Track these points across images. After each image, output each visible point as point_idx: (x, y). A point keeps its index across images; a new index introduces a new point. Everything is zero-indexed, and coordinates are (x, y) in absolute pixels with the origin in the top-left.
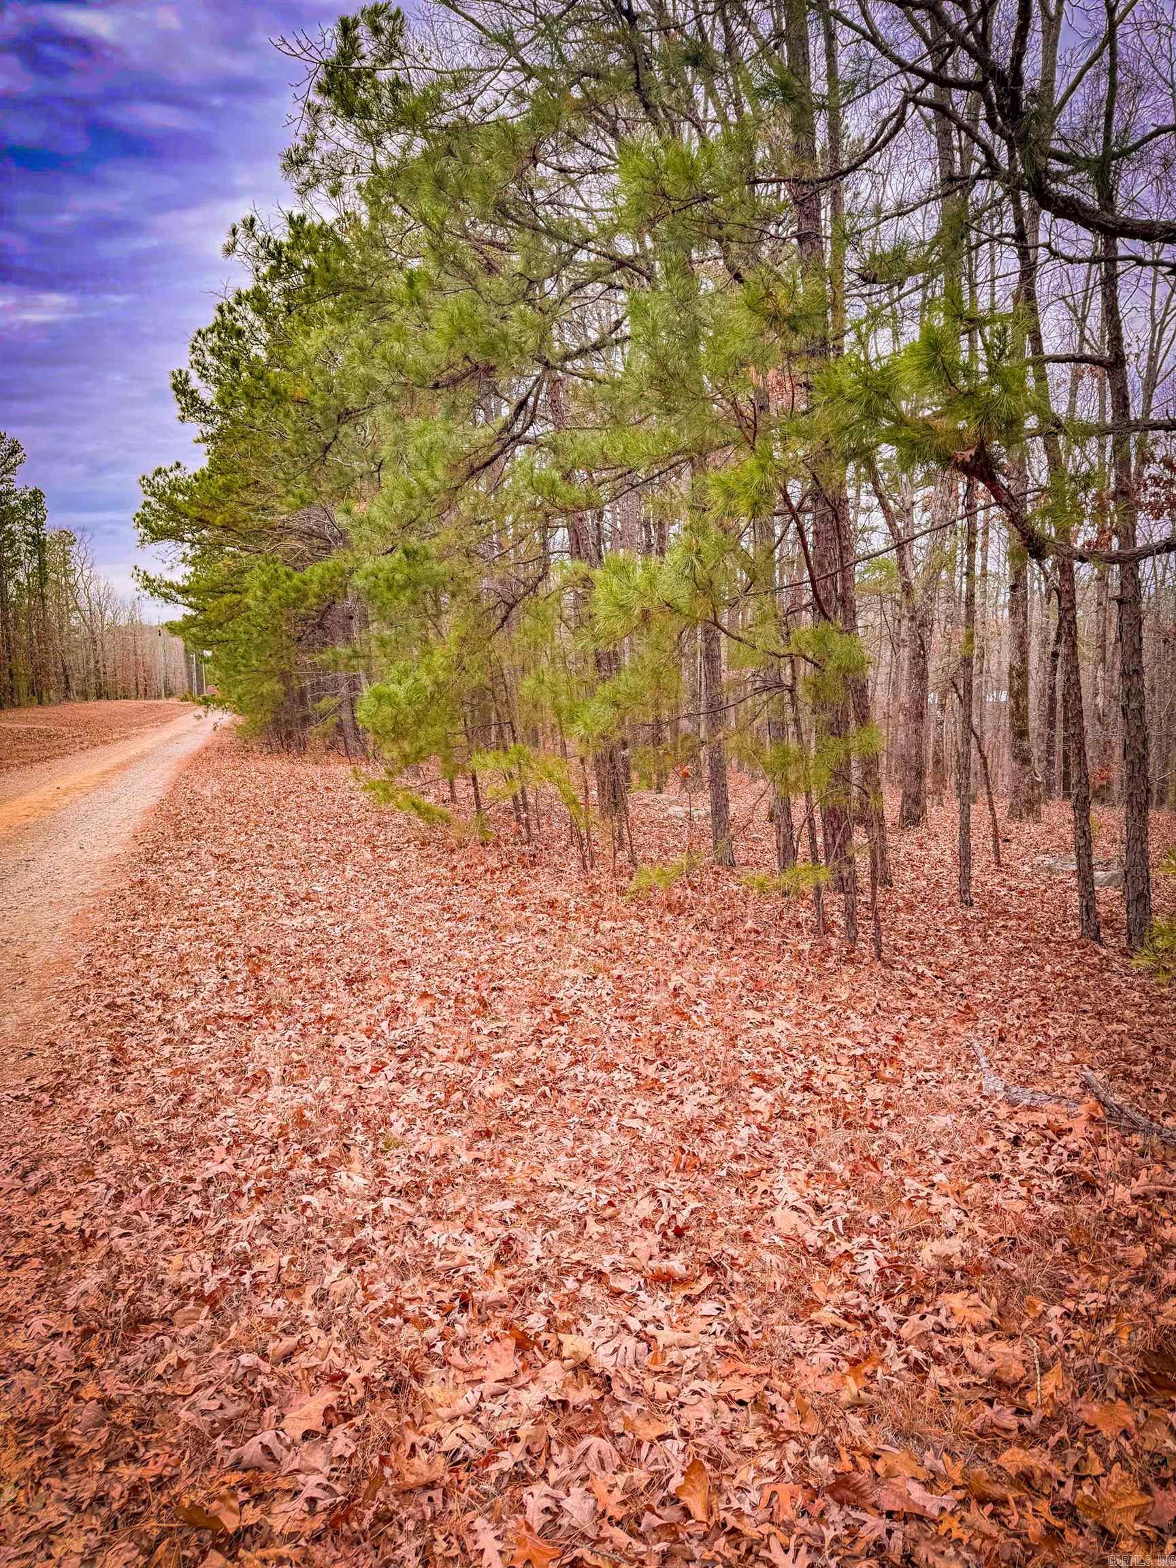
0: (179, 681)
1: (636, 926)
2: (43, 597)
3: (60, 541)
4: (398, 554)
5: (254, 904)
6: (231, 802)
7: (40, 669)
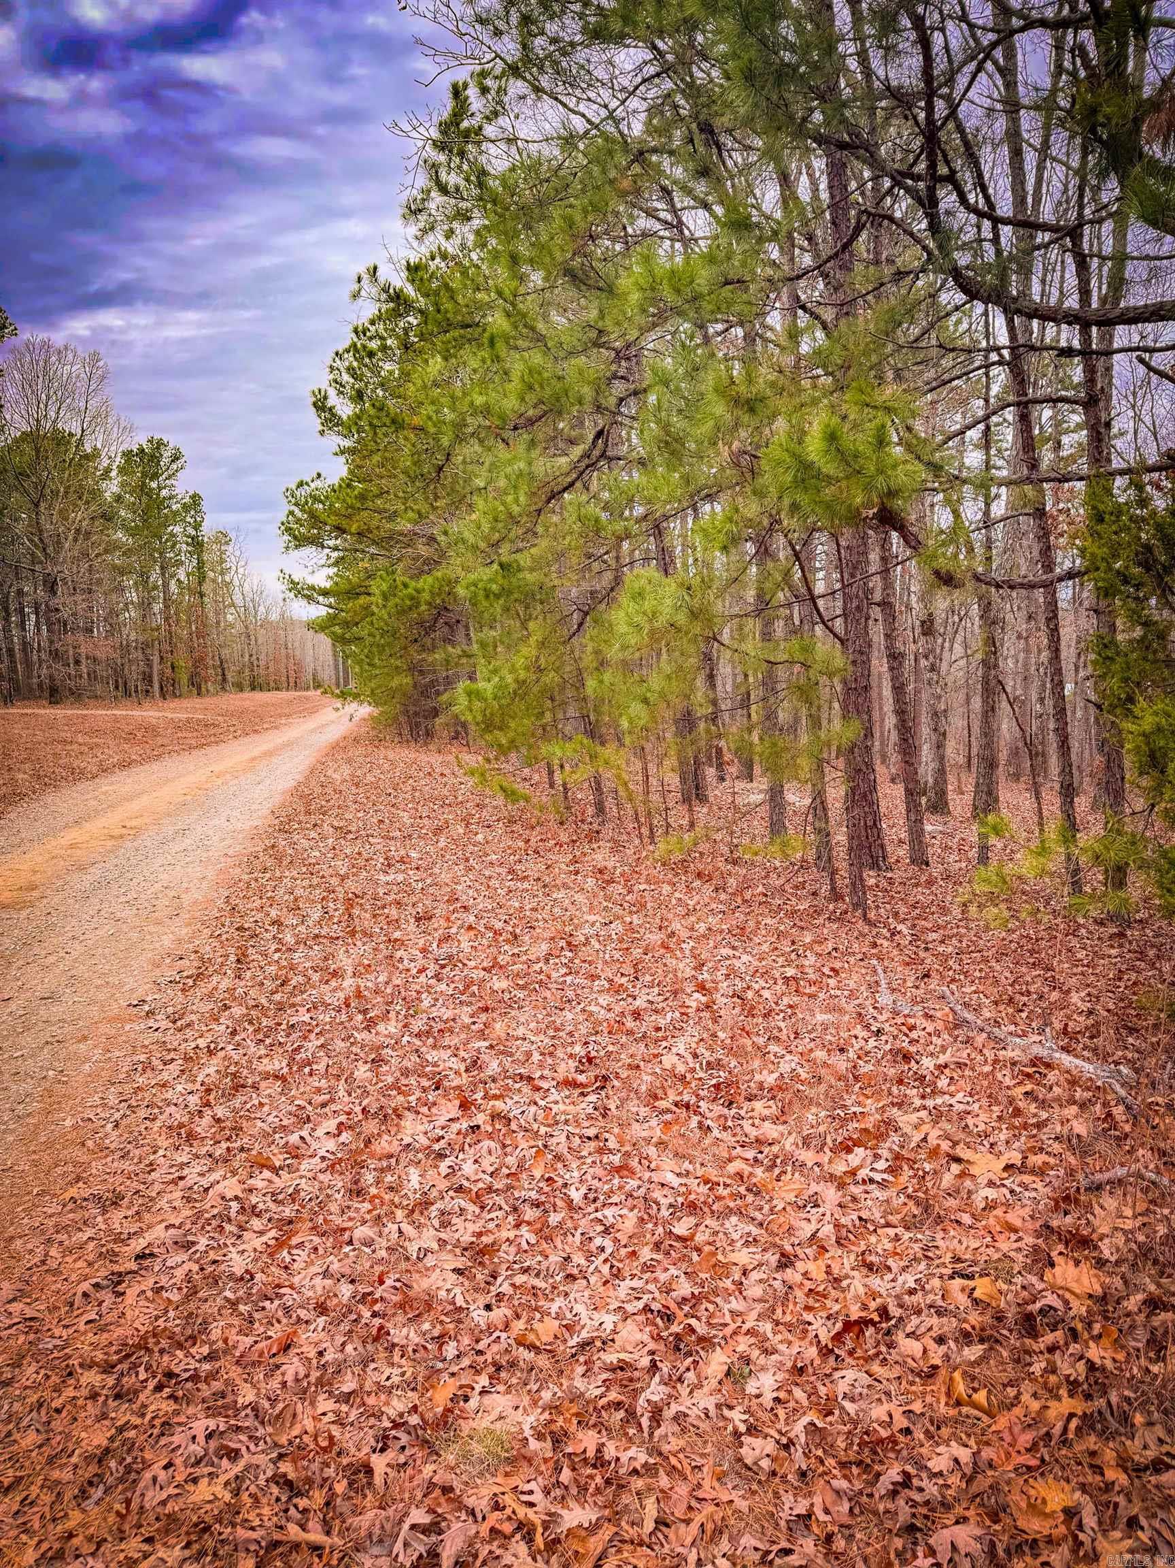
0: (327, 674)
1: (666, 889)
2: (202, 595)
3: (217, 541)
4: (495, 566)
5: (358, 864)
6: (357, 785)
7: (199, 662)
